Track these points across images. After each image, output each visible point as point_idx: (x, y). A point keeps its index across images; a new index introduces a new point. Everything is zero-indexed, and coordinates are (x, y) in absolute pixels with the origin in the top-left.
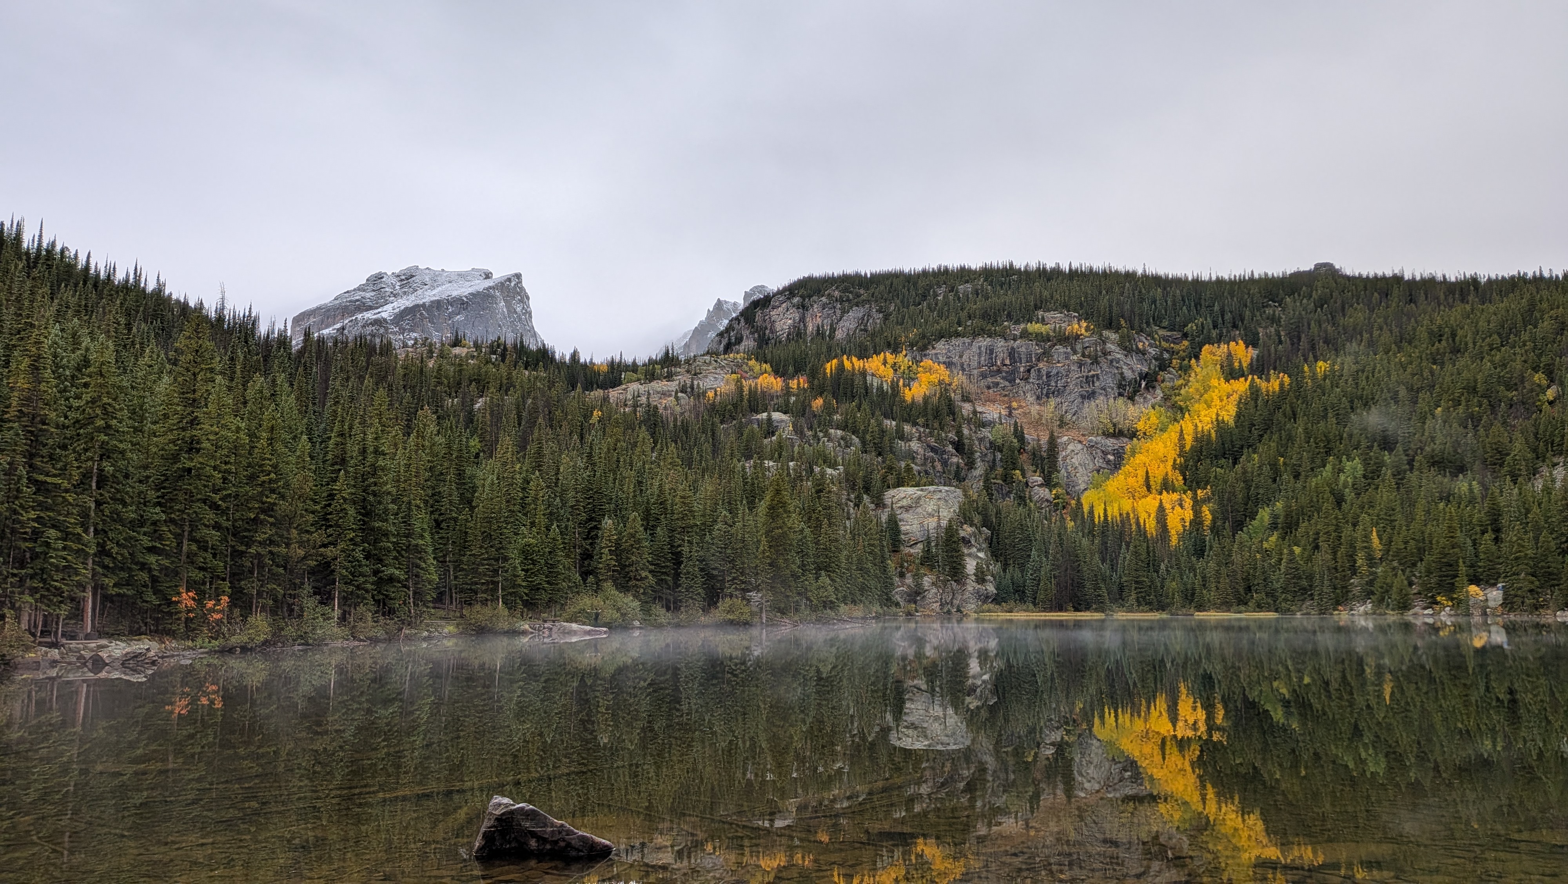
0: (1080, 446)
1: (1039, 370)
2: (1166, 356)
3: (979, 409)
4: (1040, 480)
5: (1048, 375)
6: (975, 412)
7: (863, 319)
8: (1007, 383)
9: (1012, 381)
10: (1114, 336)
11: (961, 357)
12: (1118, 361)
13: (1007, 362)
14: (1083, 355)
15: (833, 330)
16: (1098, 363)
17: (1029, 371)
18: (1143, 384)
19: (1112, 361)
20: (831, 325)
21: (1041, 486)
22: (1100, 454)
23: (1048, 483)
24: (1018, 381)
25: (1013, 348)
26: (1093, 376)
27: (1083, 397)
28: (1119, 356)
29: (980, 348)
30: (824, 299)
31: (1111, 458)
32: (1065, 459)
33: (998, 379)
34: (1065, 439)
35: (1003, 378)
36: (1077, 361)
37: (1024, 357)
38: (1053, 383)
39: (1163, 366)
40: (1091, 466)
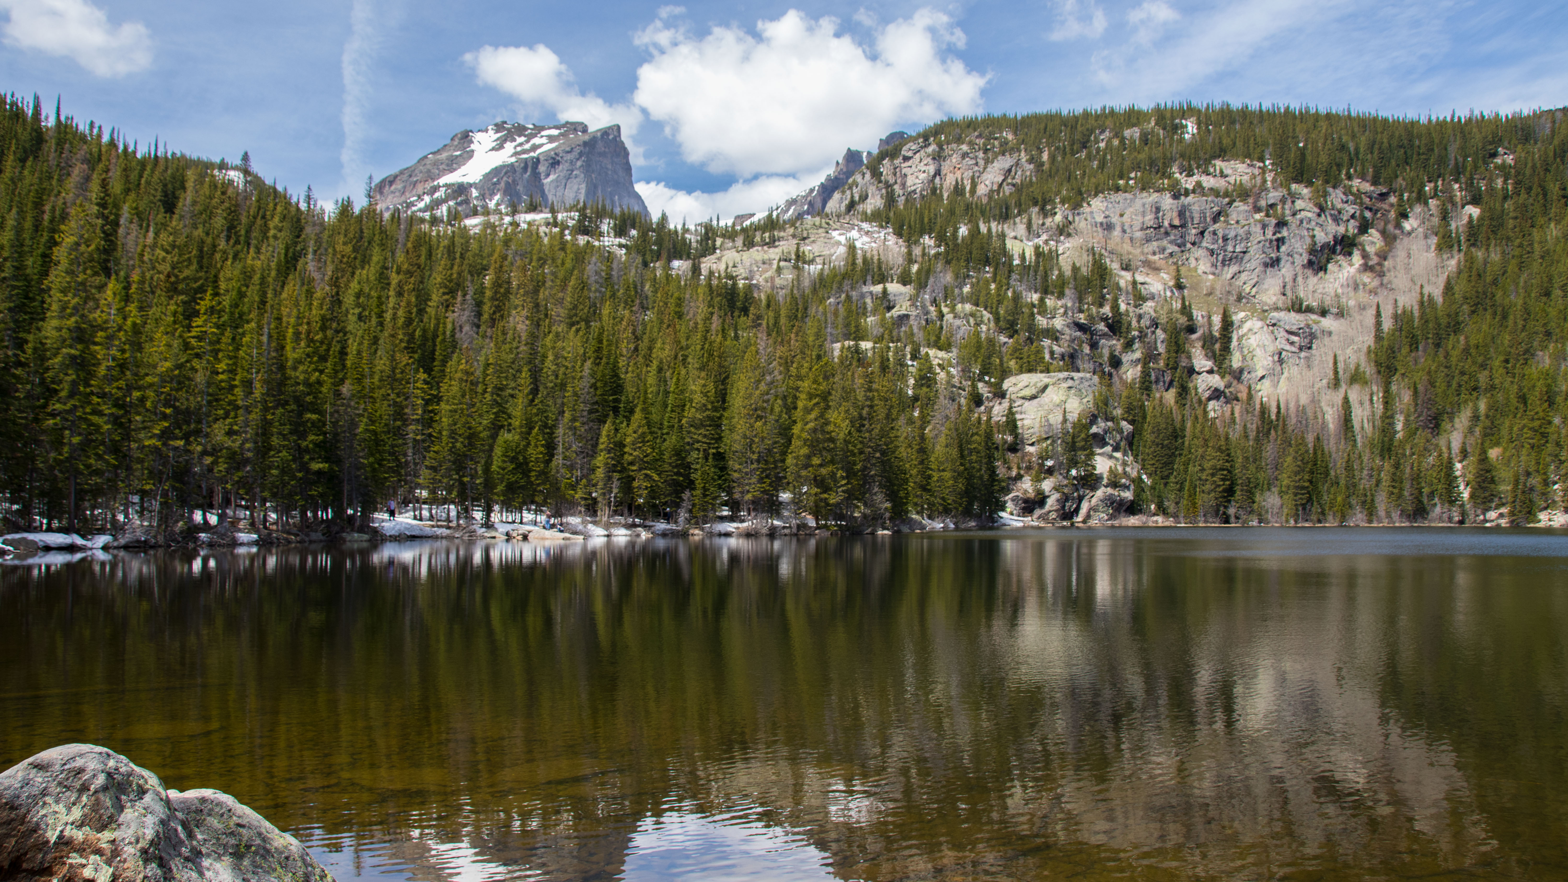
0: (1259, 324)
1: (1214, 233)
2: (1368, 215)
3: (1140, 278)
4: (1209, 364)
5: (1225, 239)
6: (1134, 283)
7: (1009, 171)
8: (1176, 249)
9: (1182, 245)
10: (1305, 191)
11: (1122, 215)
12: (1309, 221)
13: (1177, 222)
14: (1267, 215)
15: (974, 185)
16: (1285, 224)
17: (1202, 233)
18: (1339, 249)
19: (1302, 221)
20: (973, 178)
21: (1209, 371)
22: (1283, 333)
23: (1218, 368)
24: (1189, 246)
25: (1183, 206)
26: (1278, 240)
27: (1266, 265)
28: (1309, 215)
29: (1144, 205)
30: (965, 148)
31: (1295, 339)
32: (1240, 339)
33: (1165, 243)
34: (1242, 315)
35: (1171, 242)
36: (1260, 221)
37: (1196, 216)
38: (1230, 248)
39: (1364, 228)
40: (1271, 348)
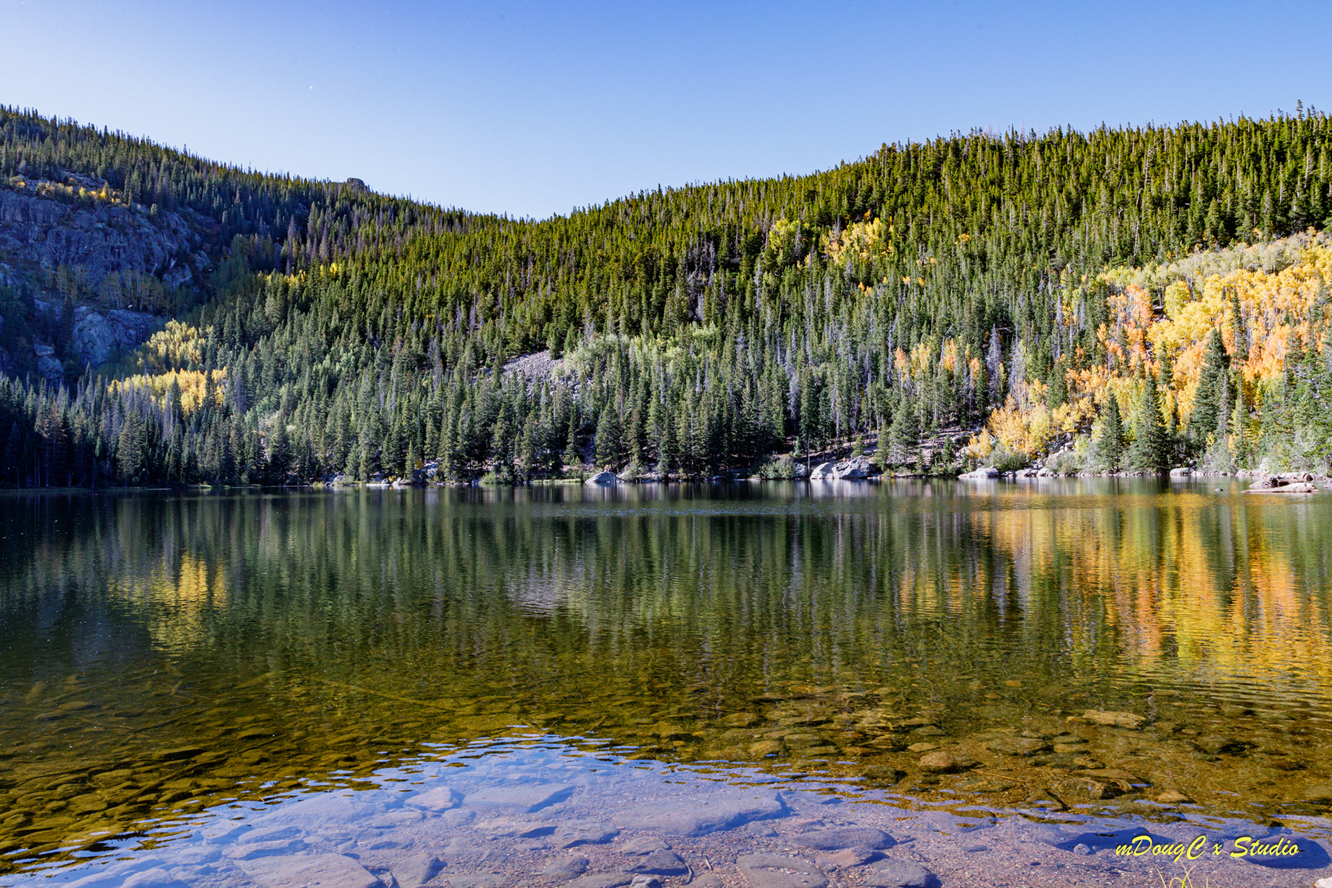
0: (99, 318)
1: (58, 234)
2: (197, 237)
4: (50, 350)
5: (69, 241)
8: (18, 243)
9: (24, 239)
12: (148, 236)
13: (19, 218)
16: (126, 234)
17: (46, 233)
18: (173, 263)
19: (141, 235)
21: (51, 356)
22: (121, 328)
23: (59, 354)
25: (27, 205)
26: (119, 248)
27: (107, 268)
28: (149, 231)
31: (132, 332)
32: (81, 330)
34: (84, 308)
35: (13, 235)
36: (103, 230)
37: (40, 216)
38: (73, 249)
39: (195, 248)
40: (111, 340)
